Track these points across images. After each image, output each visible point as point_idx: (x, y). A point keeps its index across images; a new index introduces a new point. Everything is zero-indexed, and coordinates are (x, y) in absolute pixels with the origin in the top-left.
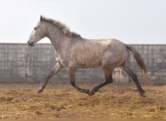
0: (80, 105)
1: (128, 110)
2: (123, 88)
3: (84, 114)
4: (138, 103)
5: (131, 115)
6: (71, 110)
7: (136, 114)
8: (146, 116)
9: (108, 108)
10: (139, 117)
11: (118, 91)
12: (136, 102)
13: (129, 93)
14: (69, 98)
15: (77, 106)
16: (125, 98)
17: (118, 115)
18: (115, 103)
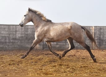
0: (10, 65)
1: (40, 67)
2: (39, 53)
3: (11, 71)
4: (47, 62)
5: (41, 69)
6: (3, 68)
7: (45, 69)
8: (50, 70)
9: (28, 66)
10: (46, 71)
11: (36, 55)
12: (45, 61)
13: (42, 56)
14: (2, 61)
15: (7, 65)
16: (39, 59)
17: (34, 70)
18: (32, 62)
